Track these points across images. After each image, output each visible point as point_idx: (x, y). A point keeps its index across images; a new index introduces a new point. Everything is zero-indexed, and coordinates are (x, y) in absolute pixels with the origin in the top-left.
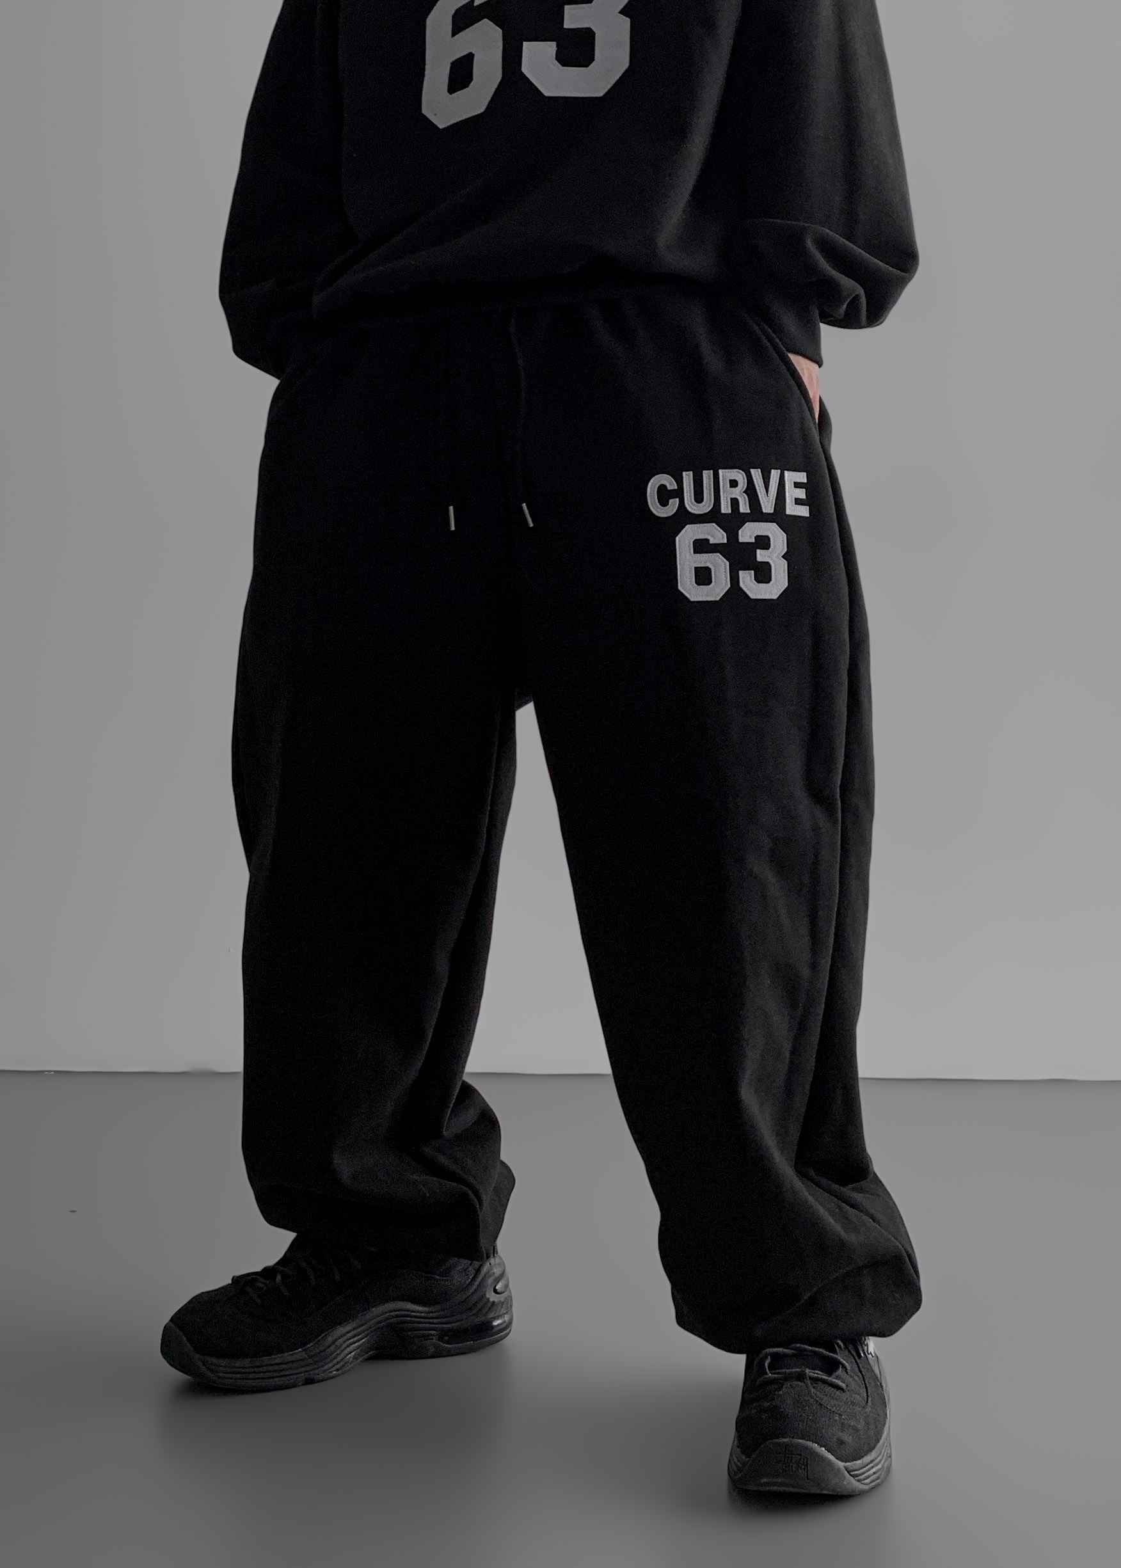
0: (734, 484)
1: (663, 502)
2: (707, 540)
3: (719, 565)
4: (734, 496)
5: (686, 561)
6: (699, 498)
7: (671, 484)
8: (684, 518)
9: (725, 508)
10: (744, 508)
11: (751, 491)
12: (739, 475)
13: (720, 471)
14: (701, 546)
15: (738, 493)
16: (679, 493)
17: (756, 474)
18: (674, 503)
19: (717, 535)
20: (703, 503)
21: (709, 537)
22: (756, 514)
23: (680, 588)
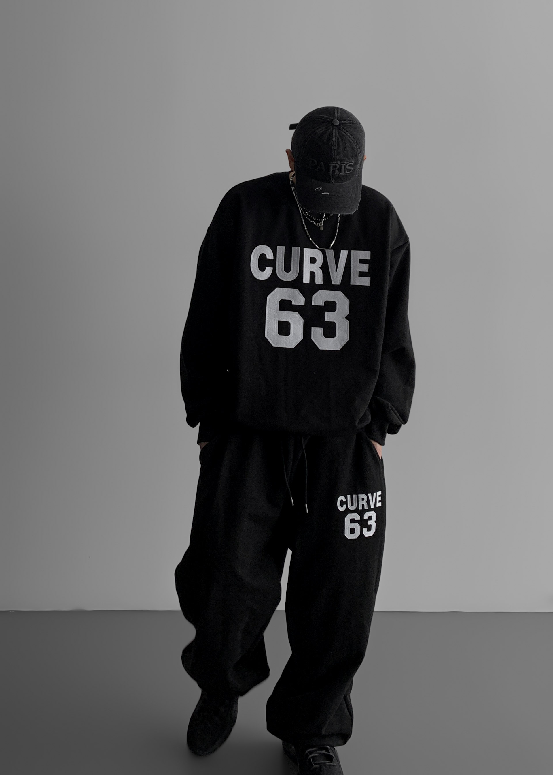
0: (363, 499)
1: (342, 506)
2: (354, 519)
3: (357, 527)
4: (363, 503)
5: (348, 525)
6: (352, 504)
7: (344, 500)
8: (348, 511)
9: (360, 508)
10: (366, 508)
11: (368, 502)
12: (364, 496)
13: (359, 495)
14: (352, 521)
15: (364, 502)
16: (346, 503)
17: (370, 495)
18: (345, 506)
19: (357, 517)
20: (353, 506)
21: (355, 518)
22: (370, 509)
23: (345, 535)
